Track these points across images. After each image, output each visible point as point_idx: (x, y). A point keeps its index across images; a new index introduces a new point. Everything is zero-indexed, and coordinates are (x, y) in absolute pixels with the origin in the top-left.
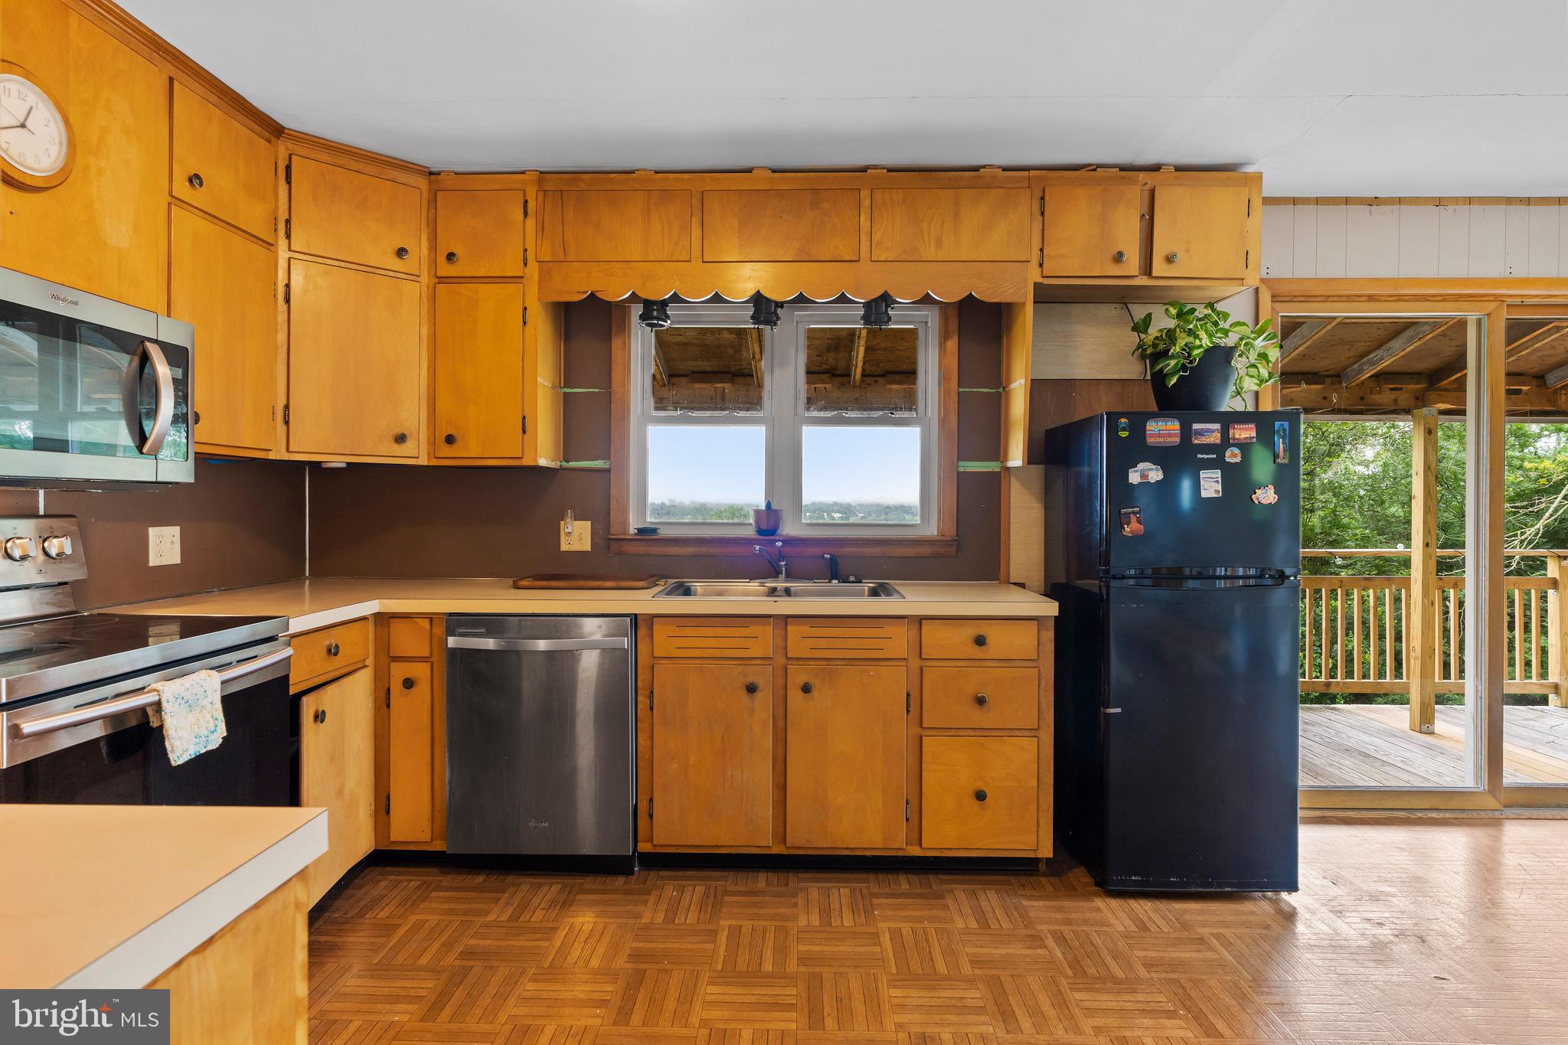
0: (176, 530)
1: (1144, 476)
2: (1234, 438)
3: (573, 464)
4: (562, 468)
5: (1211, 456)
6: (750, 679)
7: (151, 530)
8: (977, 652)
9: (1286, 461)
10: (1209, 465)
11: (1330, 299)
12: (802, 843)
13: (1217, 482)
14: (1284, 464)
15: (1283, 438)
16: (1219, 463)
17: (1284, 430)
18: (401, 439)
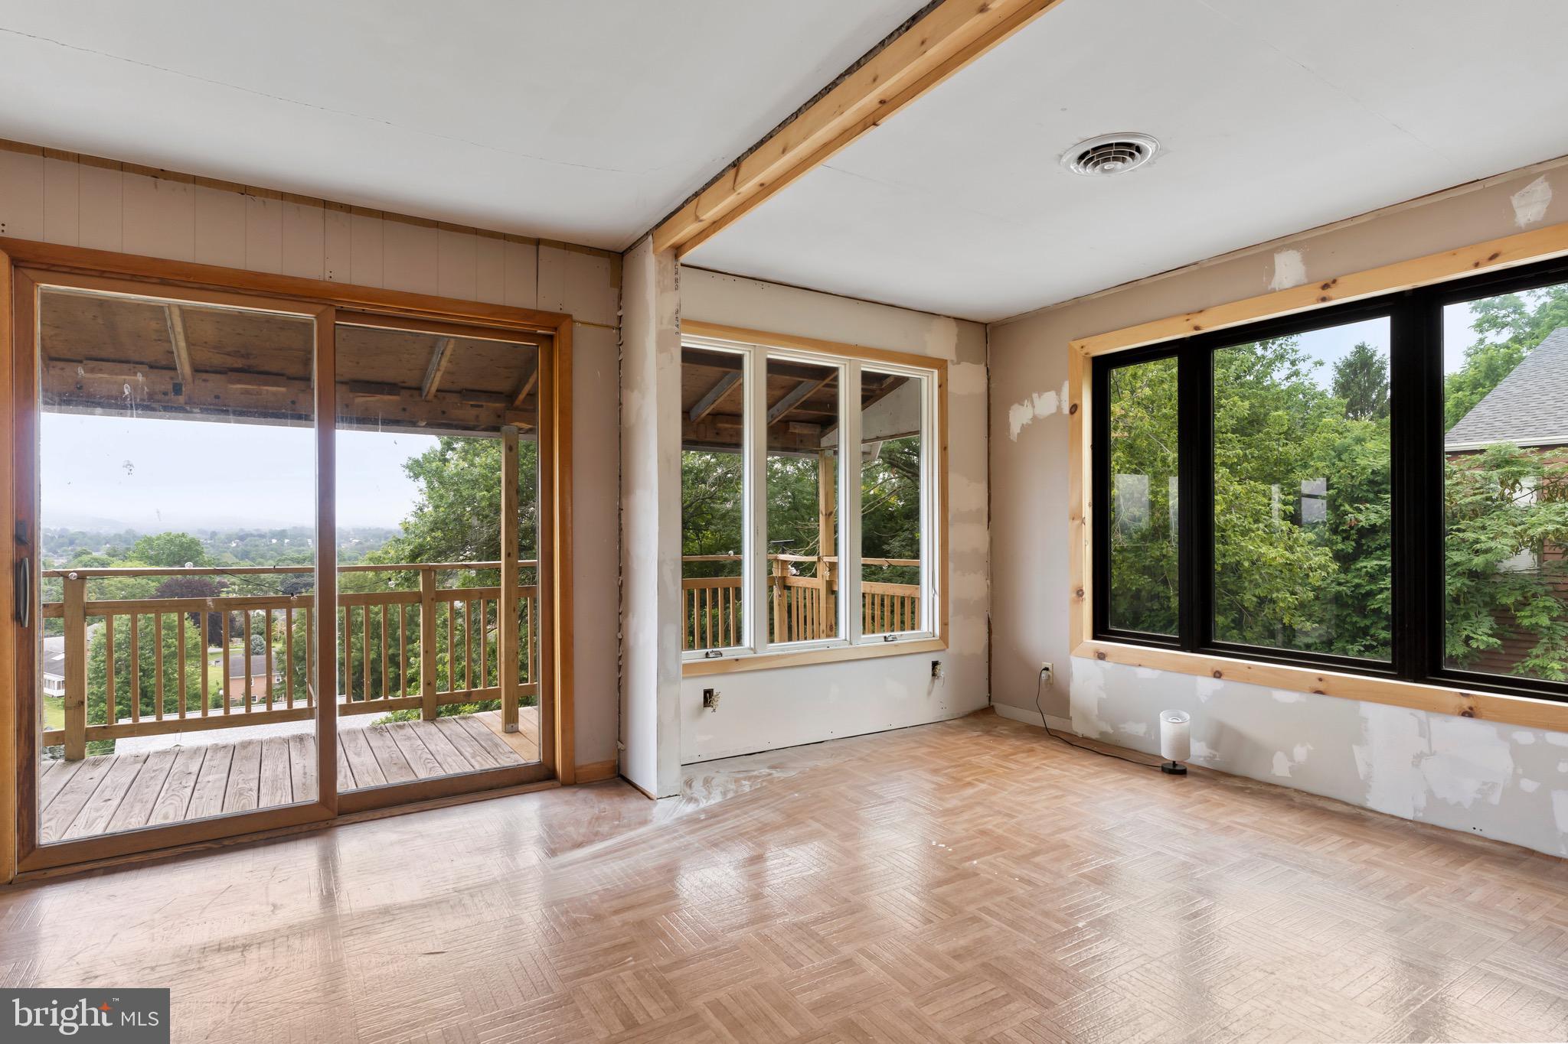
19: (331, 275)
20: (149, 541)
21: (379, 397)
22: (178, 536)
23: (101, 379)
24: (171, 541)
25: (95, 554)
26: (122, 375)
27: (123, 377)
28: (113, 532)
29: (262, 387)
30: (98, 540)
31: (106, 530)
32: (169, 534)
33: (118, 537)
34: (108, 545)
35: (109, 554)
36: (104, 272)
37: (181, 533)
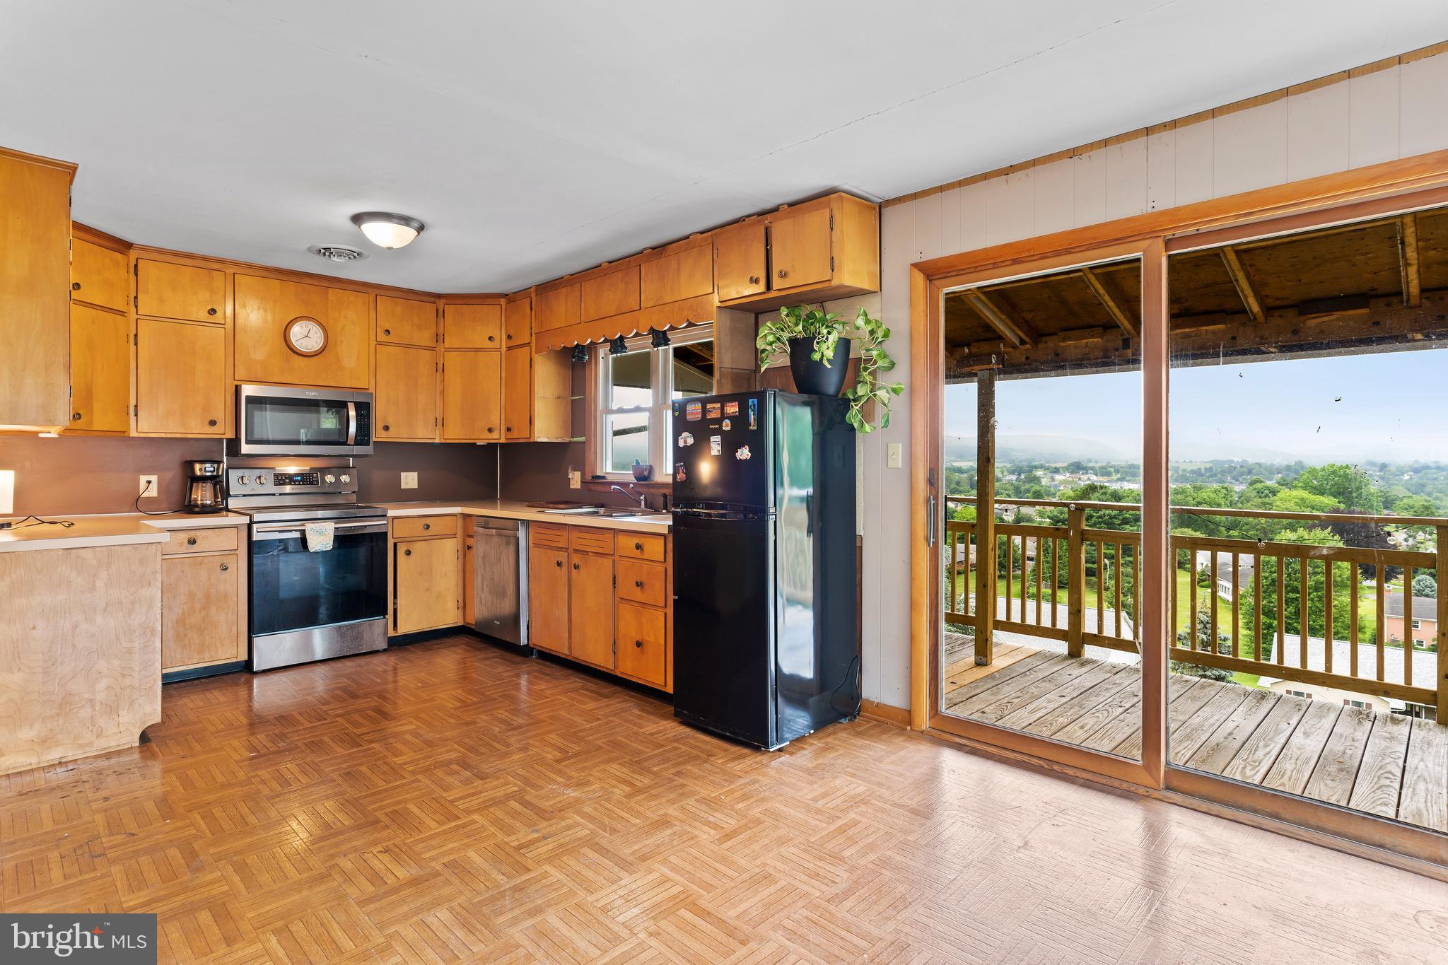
0: (416, 474)
1: (685, 442)
2: (727, 413)
3: (575, 439)
4: (569, 443)
5: (713, 427)
6: (560, 560)
7: (402, 473)
8: (637, 553)
9: (755, 428)
10: (715, 433)
11: (978, 269)
12: (576, 656)
13: (719, 444)
14: (754, 430)
15: (753, 411)
16: (719, 432)
17: (754, 405)
18: (490, 430)
19: (1154, 204)
20: (1313, 471)
21: (1338, 315)
22: (1341, 468)
23: (1073, 346)
24: (1334, 473)
25: (1269, 483)
26: (1083, 339)
27: (1085, 341)
28: (1285, 463)
29: (1201, 328)
30: (1272, 471)
31: (1279, 461)
32: (1332, 466)
33: (1288, 468)
34: (1280, 475)
35: (1279, 483)
36: (976, 267)
37: (1344, 465)
